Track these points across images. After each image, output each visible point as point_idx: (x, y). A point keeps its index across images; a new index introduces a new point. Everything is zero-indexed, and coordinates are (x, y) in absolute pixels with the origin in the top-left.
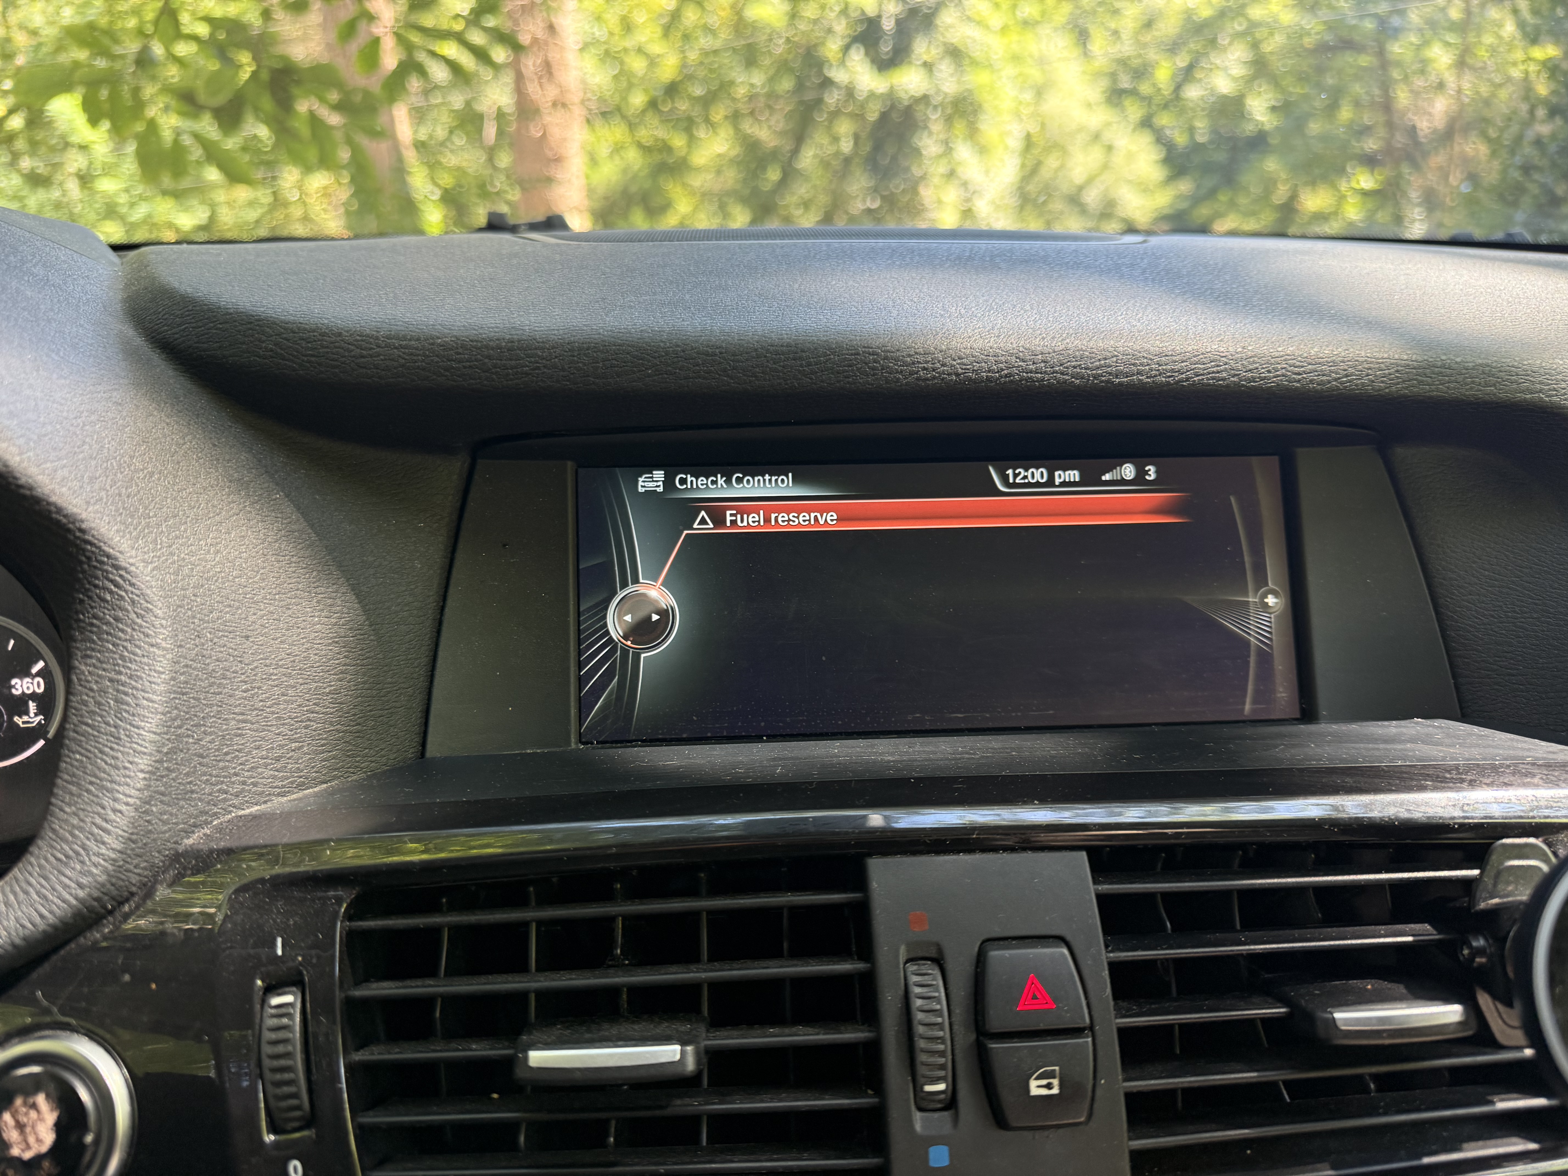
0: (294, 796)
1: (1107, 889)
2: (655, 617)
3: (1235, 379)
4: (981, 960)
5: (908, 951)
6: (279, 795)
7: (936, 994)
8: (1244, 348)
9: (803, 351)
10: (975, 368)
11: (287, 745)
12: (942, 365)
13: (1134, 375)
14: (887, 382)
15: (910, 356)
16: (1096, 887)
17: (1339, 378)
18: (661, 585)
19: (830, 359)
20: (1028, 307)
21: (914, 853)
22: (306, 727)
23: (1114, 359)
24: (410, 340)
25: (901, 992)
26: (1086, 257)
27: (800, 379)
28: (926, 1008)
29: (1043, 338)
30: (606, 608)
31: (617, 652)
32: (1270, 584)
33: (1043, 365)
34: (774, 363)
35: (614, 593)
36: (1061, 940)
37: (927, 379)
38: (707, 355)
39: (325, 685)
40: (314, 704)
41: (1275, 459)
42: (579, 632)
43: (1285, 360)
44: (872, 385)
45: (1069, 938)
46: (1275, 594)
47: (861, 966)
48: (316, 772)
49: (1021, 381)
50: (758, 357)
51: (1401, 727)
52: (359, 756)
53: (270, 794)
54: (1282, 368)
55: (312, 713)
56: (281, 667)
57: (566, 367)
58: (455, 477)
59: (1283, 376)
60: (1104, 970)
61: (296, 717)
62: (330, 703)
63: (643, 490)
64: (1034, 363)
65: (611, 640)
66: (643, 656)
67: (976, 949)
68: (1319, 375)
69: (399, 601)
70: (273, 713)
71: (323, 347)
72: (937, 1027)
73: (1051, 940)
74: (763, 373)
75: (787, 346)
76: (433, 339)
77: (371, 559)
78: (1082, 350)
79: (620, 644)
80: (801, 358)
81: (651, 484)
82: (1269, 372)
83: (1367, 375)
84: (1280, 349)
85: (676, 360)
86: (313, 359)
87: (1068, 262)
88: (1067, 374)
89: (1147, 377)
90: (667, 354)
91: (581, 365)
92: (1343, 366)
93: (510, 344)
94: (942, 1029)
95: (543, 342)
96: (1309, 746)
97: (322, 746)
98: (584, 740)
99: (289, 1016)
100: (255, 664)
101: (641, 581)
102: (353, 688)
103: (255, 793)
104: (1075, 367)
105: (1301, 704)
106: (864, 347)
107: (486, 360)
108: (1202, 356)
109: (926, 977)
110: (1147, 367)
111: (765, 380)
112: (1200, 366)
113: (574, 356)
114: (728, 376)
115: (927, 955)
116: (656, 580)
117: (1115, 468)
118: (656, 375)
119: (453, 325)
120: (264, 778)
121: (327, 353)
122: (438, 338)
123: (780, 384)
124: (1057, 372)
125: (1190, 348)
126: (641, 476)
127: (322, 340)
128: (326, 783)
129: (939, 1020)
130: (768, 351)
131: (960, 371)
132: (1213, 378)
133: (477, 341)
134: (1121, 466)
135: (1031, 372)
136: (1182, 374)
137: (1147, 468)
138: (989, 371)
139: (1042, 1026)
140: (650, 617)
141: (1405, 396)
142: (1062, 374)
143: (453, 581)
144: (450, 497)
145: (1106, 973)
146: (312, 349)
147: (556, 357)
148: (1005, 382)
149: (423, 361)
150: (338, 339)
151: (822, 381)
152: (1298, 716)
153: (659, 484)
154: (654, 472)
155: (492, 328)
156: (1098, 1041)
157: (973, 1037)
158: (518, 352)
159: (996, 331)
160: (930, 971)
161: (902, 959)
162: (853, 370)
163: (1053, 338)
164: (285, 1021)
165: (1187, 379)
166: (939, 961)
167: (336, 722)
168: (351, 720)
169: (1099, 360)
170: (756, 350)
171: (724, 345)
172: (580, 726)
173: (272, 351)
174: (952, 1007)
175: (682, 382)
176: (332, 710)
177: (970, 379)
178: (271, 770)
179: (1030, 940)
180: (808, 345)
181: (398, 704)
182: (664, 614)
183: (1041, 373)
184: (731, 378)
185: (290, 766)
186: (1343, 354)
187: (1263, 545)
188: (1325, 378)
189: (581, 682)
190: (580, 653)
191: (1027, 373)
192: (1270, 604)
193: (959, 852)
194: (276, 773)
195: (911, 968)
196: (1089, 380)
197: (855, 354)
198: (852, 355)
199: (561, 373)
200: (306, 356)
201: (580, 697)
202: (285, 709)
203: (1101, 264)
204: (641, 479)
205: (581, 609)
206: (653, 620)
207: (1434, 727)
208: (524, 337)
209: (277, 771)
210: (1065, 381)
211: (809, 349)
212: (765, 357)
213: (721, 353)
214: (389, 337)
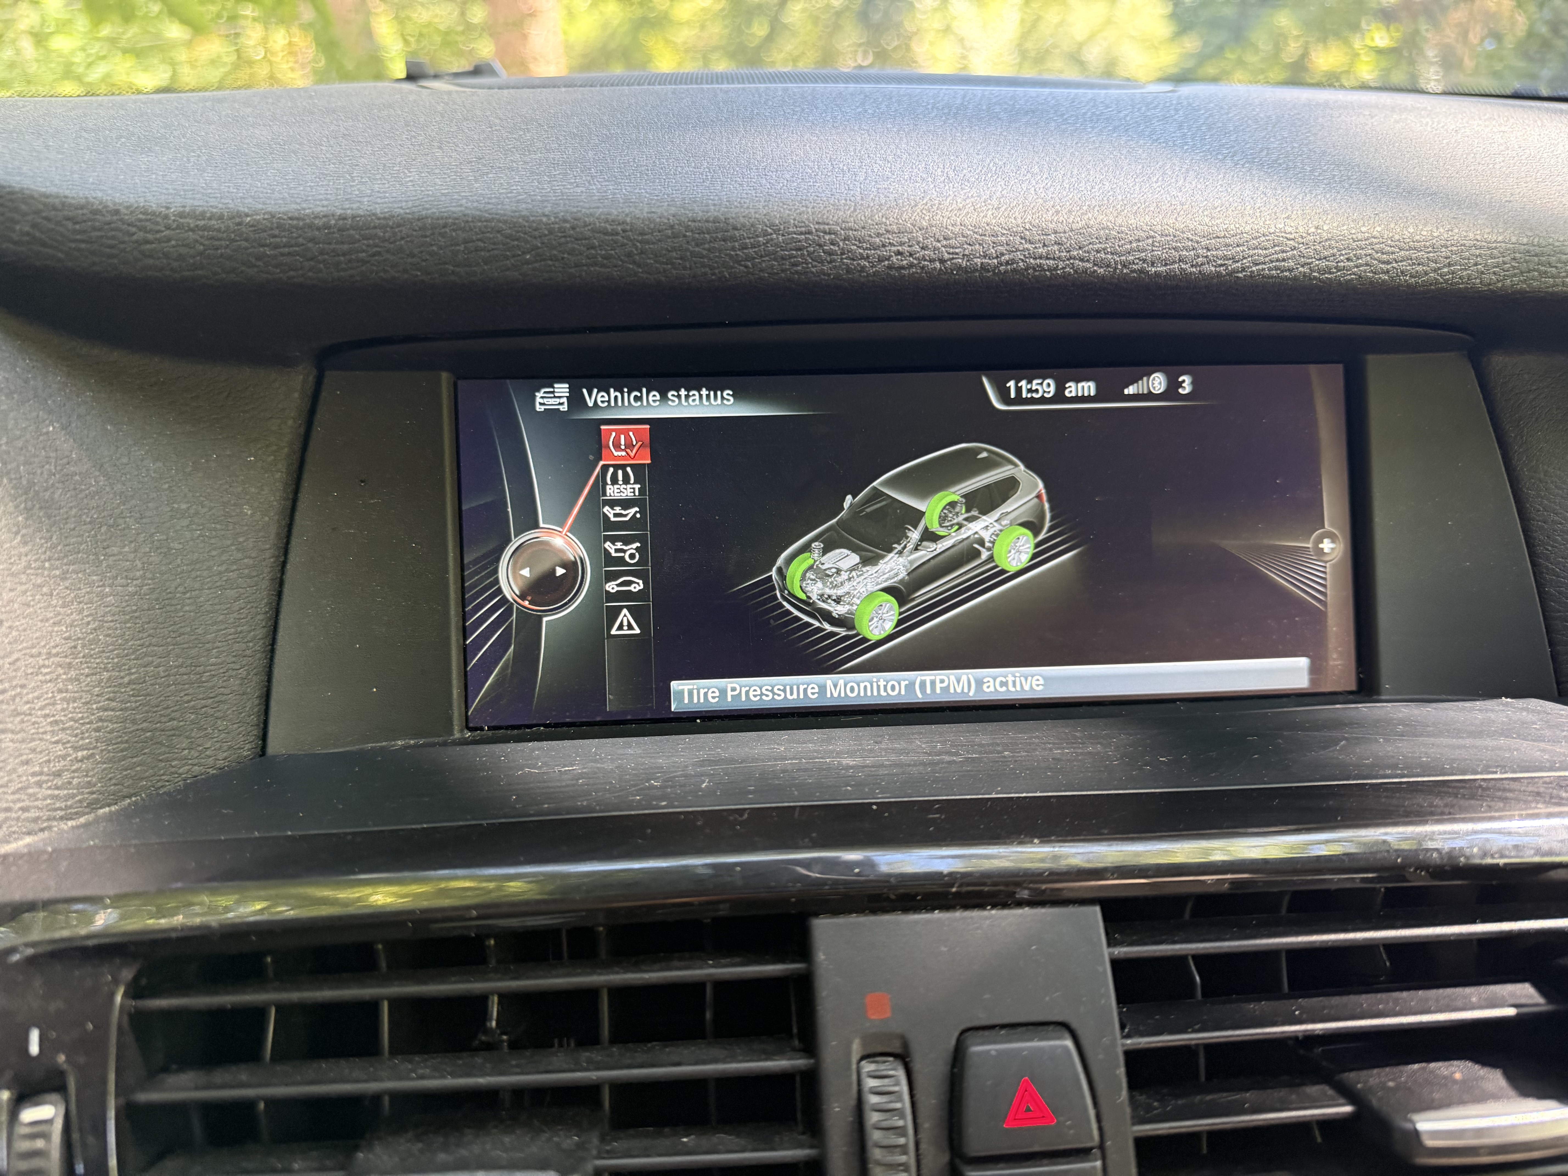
0: (82, 820)
1: (1125, 953)
2: (560, 571)
3: (1306, 270)
4: (958, 1056)
5: (864, 1045)
6: (61, 818)
7: (898, 1105)
8: (1317, 228)
9: (735, 228)
10: (967, 252)
11: (69, 755)
12: (922, 248)
13: (1174, 262)
14: (849, 270)
15: (879, 235)
16: (1111, 950)
17: (1439, 269)
18: (568, 531)
19: (772, 240)
20: (1036, 169)
21: (874, 911)
22: (97, 730)
23: (1150, 241)
24: (210, 219)
25: (853, 1102)
26: (1107, 107)
27: (732, 267)
28: (885, 1124)
29: (1057, 212)
30: (498, 560)
31: (512, 615)
32: (1326, 526)
33: (1056, 247)
34: (697, 245)
35: (508, 541)
36: (1065, 1026)
37: (903, 268)
38: (606, 233)
39: (122, 674)
40: (108, 699)
41: (1340, 367)
42: (463, 590)
43: (1371, 244)
44: (829, 275)
45: (1075, 1025)
46: (1332, 537)
47: (800, 1062)
48: (115, 785)
49: (1027, 269)
50: (675, 236)
51: (1487, 710)
52: (175, 759)
53: (48, 819)
54: (1366, 255)
55: (106, 710)
56: (57, 655)
57: (416, 251)
58: (296, 395)
59: (1367, 265)
60: (1118, 1067)
61: (82, 718)
62: (133, 695)
63: (543, 408)
64: (1044, 245)
65: (504, 600)
66: (545, 619)
67: (953, 1042)
68: (1414, 264)
69: (224, 558)
70: (46, 716)
71: (94, 229)
72: (898, 1150)
73: (1051, 1028)
74: (681, 258)
75: (714, 222)
76: (240, 216)
77: (184, 506)
78: (1107, 228)
79: (515, 605)
80: (733, 239)
81: (552, 401)
82: (1348, 259)
83: (1476, 264)
84: (1364, 229)
85: (563, 240)
86: (83, 246)
87: (1085, 113)
88: (1088, 261)
89: (1192, 266)
90: (551, 232)
91: (435, 248)
92: (1445, 252)
93: (341, 222)
94: (905, 1153)
95: (384, 218)
96: (1377, 741)
97: (122, 751)
98: (471, 725)
99: (46, 1136)
100: (15, 656)
101: (542, 525)
102: (162, 674)
103: (27, 820)
104: (1098, 251)
105: (1358, 673)
106: (818, 223)
107: (310, 245)
108: (1263, 239)
109: (886, 1081)
110: (1192, 253)
111: (685, 268)
112: (1260, 251)
113: (426, 237)
114: (634, 263)
115: (889, 1050)
116: (562, 524)
117: (1141, 379)
118: (536, 261)
119: (270, 198)
120: (37, 800)
121: (102, 237)
122: (247, 215)
123: (705, 274)
124: (1075, 258)
125: (1248, 228)
126: (539, 391)
127: (94, 220)
128: (130, 797)
129: (902, 1141)
130: (688, 229)
131: (946, 256)
132: (1276, 268)
133: (298, 219)
134: (1149, 375)
135: (1041, 258)
136: (1238, 262)
137: (1180, 379)
138: (985, 257)
139: (1037, 1148)
140: (554, 571)
141: (1522, 292)
142: (1082, 260)
143: (296, 530)
144: (290, 422)
145: (1122, 1071)
146: (83, 232)
147: (402, 238)
148: (1006, 272)
149: (227, 247)
150: (115, 218)
151: (762, 270)
152: (1353, 687)
153: (562, 400)
154: (556, 385)
155: (321, 200)
156: (1109, 1162)
157: (945, 1158)
158: (352, 232)
159: (995, 202)
160: (891, 1073)
161: (855, 1058)
162: (803, 255)
163: (1070, 211)
164: (40, 1144)
165: (1243, 270)
166: (904, 1058)
167: (140, 719)
168: (161, 715)
169: (1131, 242)
170: (672, 227)
171: (628, 220)
172: (467, 708)
173: (28, 234)
174: (919, 1121)
175: (573, 270)
176: (134, 705)
177: (959, 268)
178: (50, 788)
179: (1024, 1028)
180: (742, 220)
181: (227, 691)
182: (572, 567)
183: (1054, 259)
184: (639, 266)
185: (75, 781)
186: (1446, 236)
187: (1320, 476)
188: (1419, 268)
189: (466, 653)
190: (464, 618)
191: (1035, 259)
192: (1326, 551)
193: (933, 909)
194: (56, 792)
195: (868, 1067)
196: (1116, 269)
197: (806, 233)
198: (801, 233)
199: (410, 260)
200: (75, 241)
201: (466, 672)
202: (63, 710)
203: (1127, 115)
204: (539, 395)
205: (466, 561)
206: (558, 574)
207: (1527, 710)
208: (361, 212)
209: (57, 788)
210: (1085, 271)
211: (744, 226)
212: (685, 236)
213: (624, 231)
214: (182, 215)
